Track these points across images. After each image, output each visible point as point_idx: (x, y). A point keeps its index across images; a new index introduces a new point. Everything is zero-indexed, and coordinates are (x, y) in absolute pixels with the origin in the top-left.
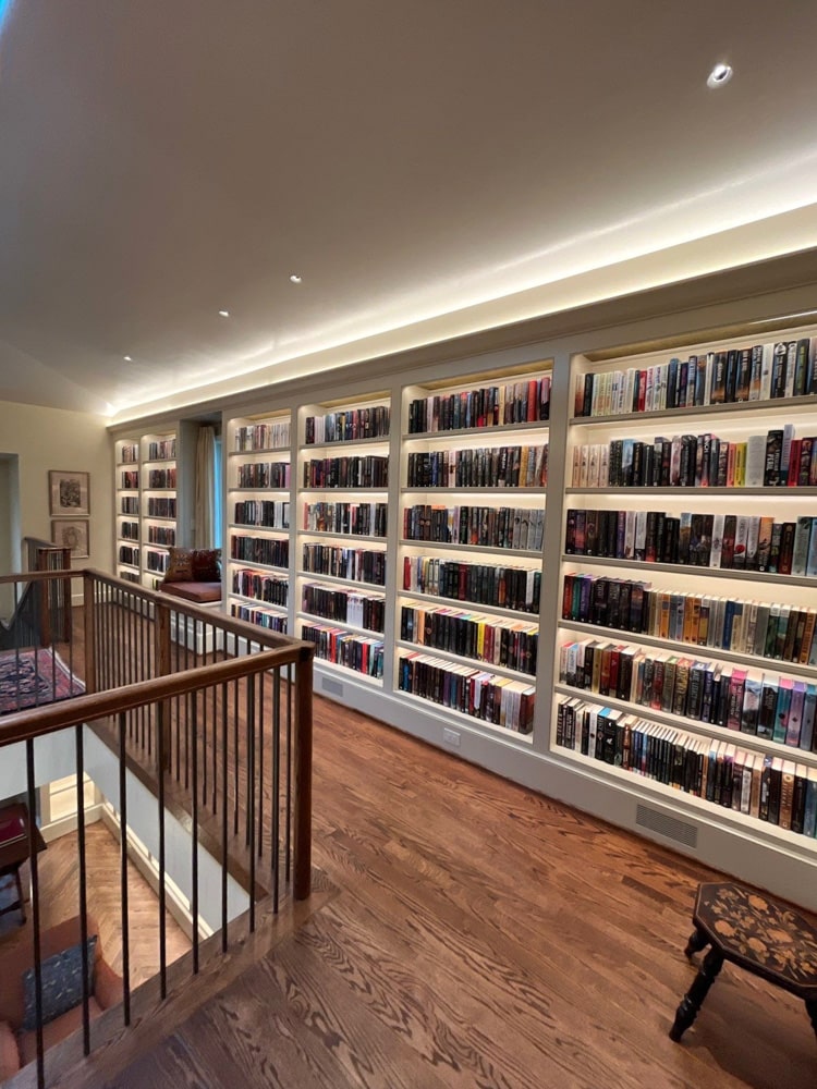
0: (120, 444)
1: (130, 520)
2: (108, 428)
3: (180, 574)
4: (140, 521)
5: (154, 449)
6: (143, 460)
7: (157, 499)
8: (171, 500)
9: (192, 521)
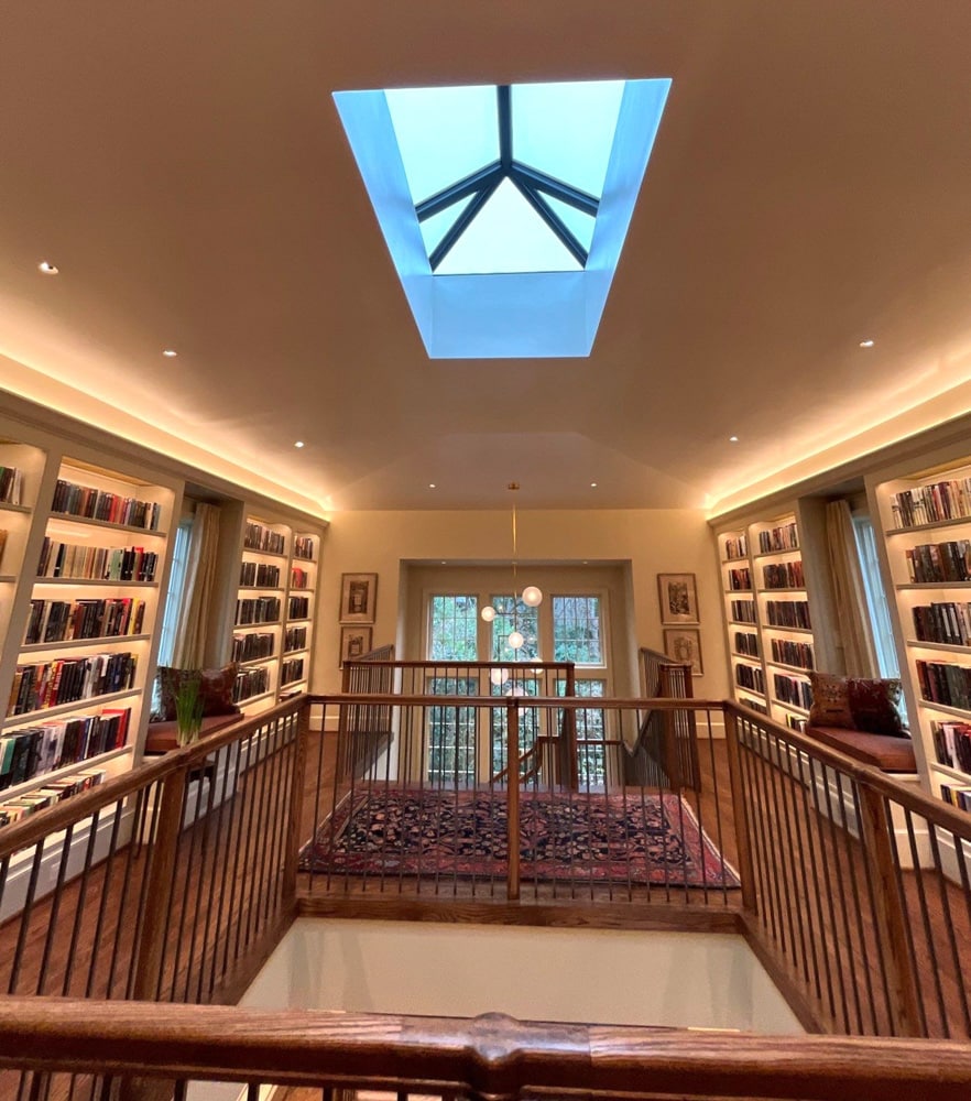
0: (723, 538)
1: (747, 630)
2: (708, 522)
3: (832, 715)
4: (759, 631)
5: (765, 539)
6: (754, 554)
7: (778, 603)
8: (799, 603)
9: (835, 634)
